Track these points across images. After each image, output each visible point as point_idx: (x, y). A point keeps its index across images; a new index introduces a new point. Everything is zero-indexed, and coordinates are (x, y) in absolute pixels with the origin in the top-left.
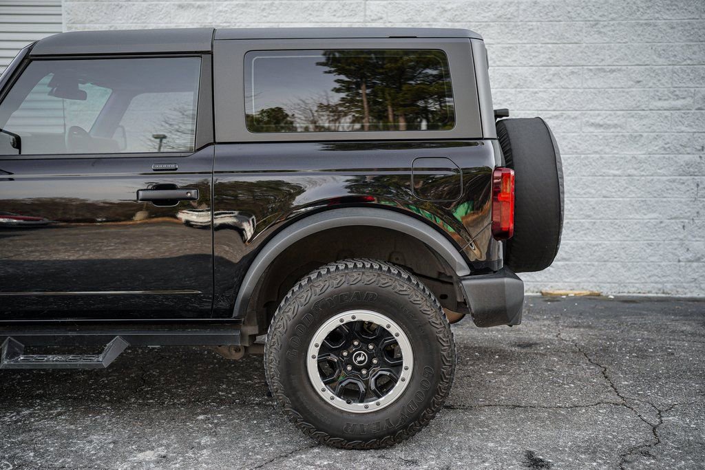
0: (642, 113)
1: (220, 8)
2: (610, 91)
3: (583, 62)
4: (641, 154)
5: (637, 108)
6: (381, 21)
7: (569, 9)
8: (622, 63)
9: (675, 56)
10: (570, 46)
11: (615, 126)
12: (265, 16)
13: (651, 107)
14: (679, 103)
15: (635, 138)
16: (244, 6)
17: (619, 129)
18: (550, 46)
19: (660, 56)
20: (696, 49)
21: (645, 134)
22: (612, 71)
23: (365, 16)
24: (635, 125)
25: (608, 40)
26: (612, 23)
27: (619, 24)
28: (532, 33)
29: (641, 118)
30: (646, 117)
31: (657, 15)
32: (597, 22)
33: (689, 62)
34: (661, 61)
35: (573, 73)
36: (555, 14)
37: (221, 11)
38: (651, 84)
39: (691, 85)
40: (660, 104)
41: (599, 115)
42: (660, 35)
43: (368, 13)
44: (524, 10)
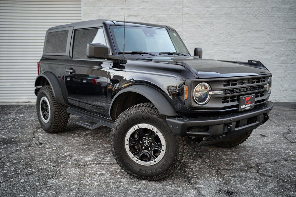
0: (270, 44)
1: (135, 9)
2: (260, 37)
3: (252, 28)
4: (269, 57)
5: (268, 43)
6: (188, 14)
7: (248, 11)
8: (264, 28)
9: (280, 26)
10: (248, 23)
11: (261, 48)
12: (150, 12)
13: (272, 42)
14: (281, 41)
15: (267, 52)
16: (143, 9)
17: (262, 49)
18: (241, 23)
19: (275, 26)
20: (286, 24)
21: (271, 51)
22: (260, 31)
23: (183, 12)
24: (267, 48)
25: (259, 21)
26: (261, 15)
27: (263, 16)
28: (236, 18)
29: (269, 46)
30: (271, 45)
31: (274, 13)
32: (256, 15)
33: (284, 28)
34: (275, 28)
35: (248, 31)
36: (243, 13)
37: (135, 11)
38: (272, 35)
39: (285, 35)
40: (275, 41)
41: (256, 45)
42: (275, 20)
43: (184, 12)
44: (233, 11)
